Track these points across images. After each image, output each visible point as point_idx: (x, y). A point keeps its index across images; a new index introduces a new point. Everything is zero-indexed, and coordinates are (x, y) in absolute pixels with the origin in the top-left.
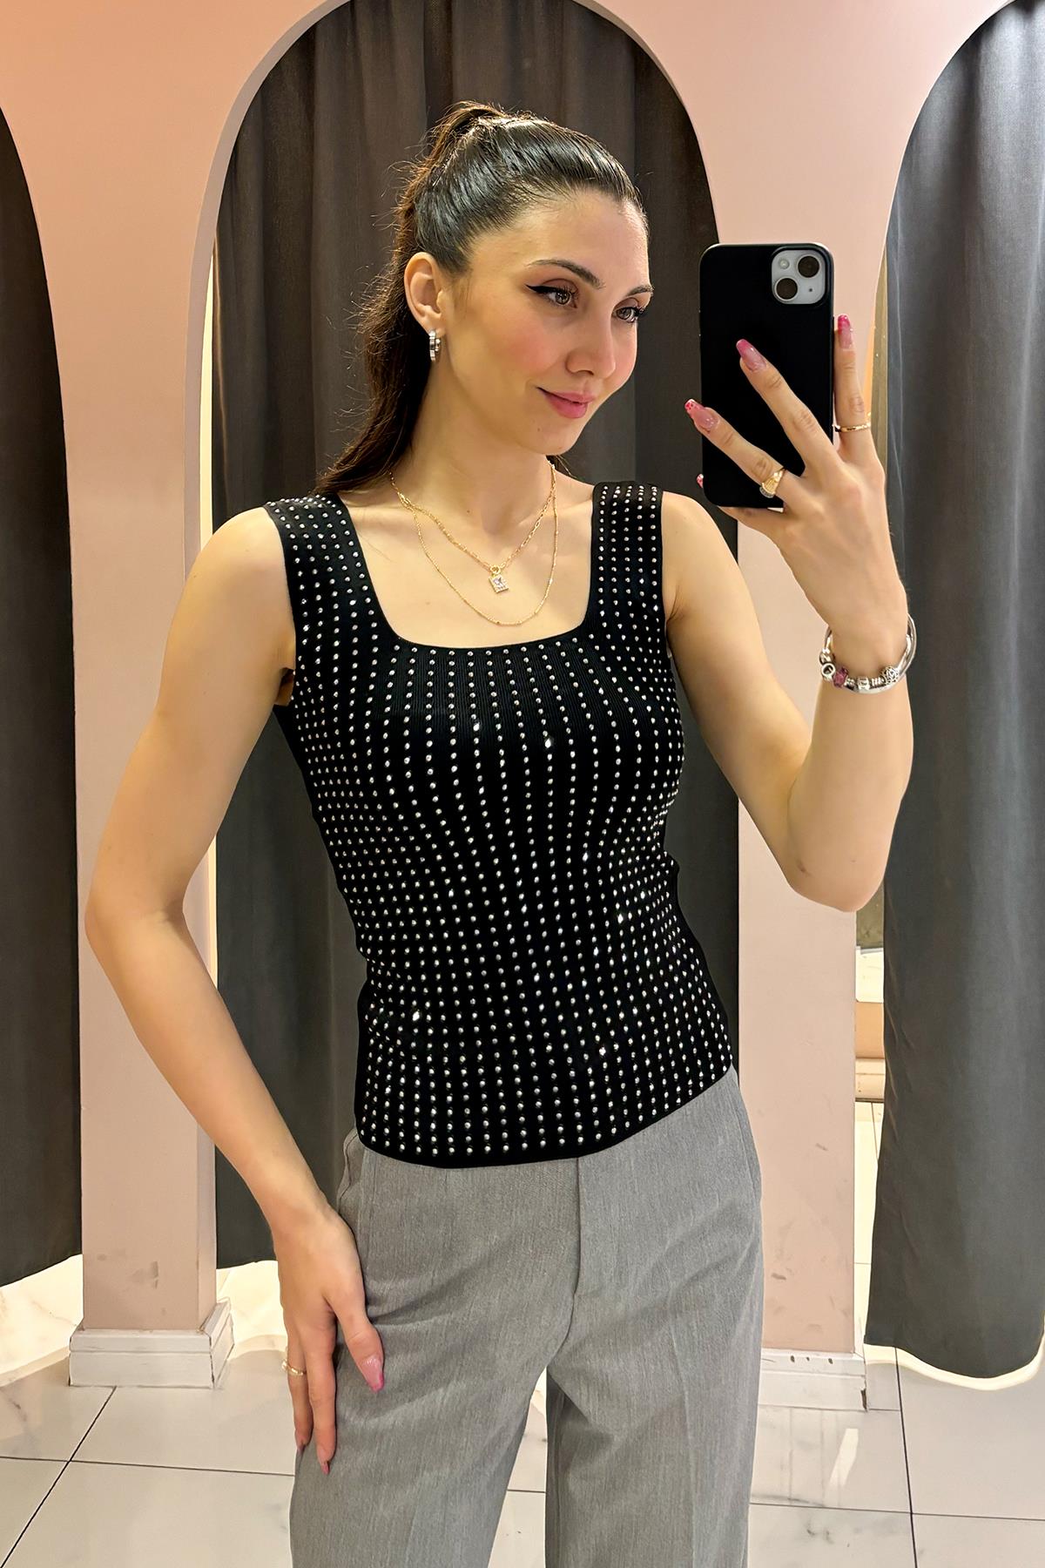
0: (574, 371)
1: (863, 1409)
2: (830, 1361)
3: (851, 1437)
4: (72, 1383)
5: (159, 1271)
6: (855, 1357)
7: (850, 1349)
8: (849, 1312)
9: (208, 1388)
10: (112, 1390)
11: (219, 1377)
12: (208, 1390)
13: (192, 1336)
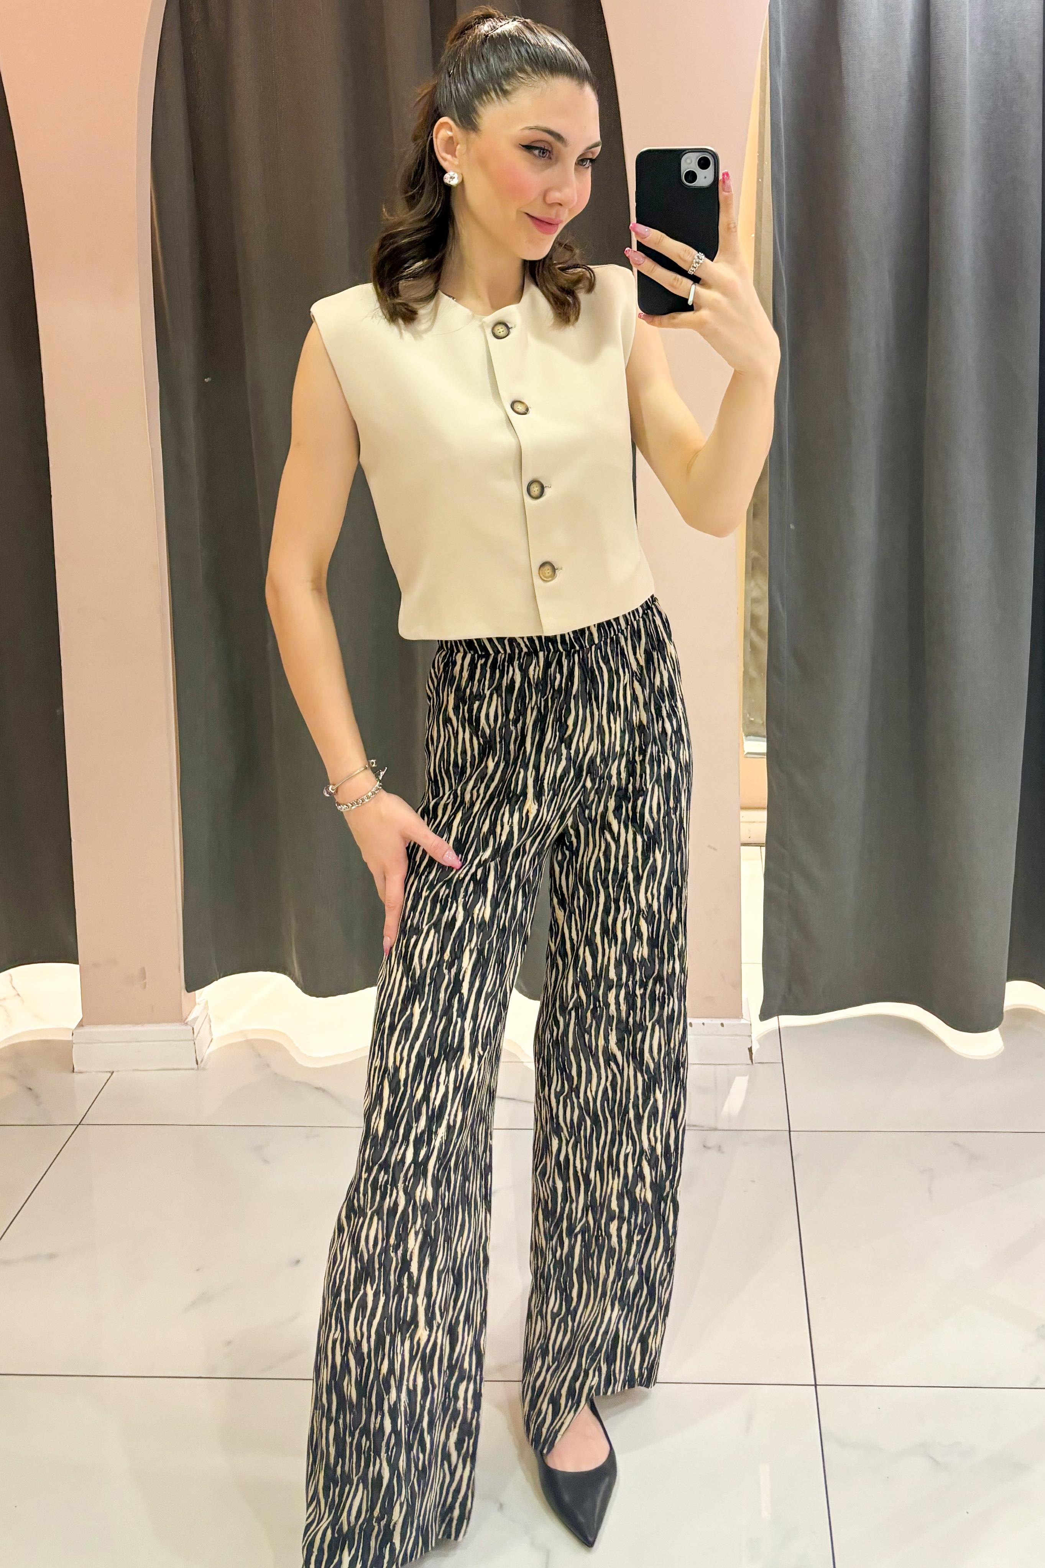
0: (550, 203)
1: (750, 1062)
2: (722, 1025)
3: (740, 1084)
4: (75, 1070)
5: (147, 974)
6: (743, 1021)
7: (739, 1015)
8: (737, 985)
9: (193, 1069)
10: (110, 1074)
11: (202, 1061)
12: (193, 1071)
13: (176, 1027)
